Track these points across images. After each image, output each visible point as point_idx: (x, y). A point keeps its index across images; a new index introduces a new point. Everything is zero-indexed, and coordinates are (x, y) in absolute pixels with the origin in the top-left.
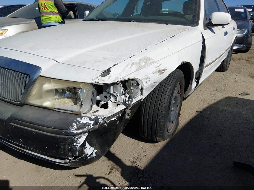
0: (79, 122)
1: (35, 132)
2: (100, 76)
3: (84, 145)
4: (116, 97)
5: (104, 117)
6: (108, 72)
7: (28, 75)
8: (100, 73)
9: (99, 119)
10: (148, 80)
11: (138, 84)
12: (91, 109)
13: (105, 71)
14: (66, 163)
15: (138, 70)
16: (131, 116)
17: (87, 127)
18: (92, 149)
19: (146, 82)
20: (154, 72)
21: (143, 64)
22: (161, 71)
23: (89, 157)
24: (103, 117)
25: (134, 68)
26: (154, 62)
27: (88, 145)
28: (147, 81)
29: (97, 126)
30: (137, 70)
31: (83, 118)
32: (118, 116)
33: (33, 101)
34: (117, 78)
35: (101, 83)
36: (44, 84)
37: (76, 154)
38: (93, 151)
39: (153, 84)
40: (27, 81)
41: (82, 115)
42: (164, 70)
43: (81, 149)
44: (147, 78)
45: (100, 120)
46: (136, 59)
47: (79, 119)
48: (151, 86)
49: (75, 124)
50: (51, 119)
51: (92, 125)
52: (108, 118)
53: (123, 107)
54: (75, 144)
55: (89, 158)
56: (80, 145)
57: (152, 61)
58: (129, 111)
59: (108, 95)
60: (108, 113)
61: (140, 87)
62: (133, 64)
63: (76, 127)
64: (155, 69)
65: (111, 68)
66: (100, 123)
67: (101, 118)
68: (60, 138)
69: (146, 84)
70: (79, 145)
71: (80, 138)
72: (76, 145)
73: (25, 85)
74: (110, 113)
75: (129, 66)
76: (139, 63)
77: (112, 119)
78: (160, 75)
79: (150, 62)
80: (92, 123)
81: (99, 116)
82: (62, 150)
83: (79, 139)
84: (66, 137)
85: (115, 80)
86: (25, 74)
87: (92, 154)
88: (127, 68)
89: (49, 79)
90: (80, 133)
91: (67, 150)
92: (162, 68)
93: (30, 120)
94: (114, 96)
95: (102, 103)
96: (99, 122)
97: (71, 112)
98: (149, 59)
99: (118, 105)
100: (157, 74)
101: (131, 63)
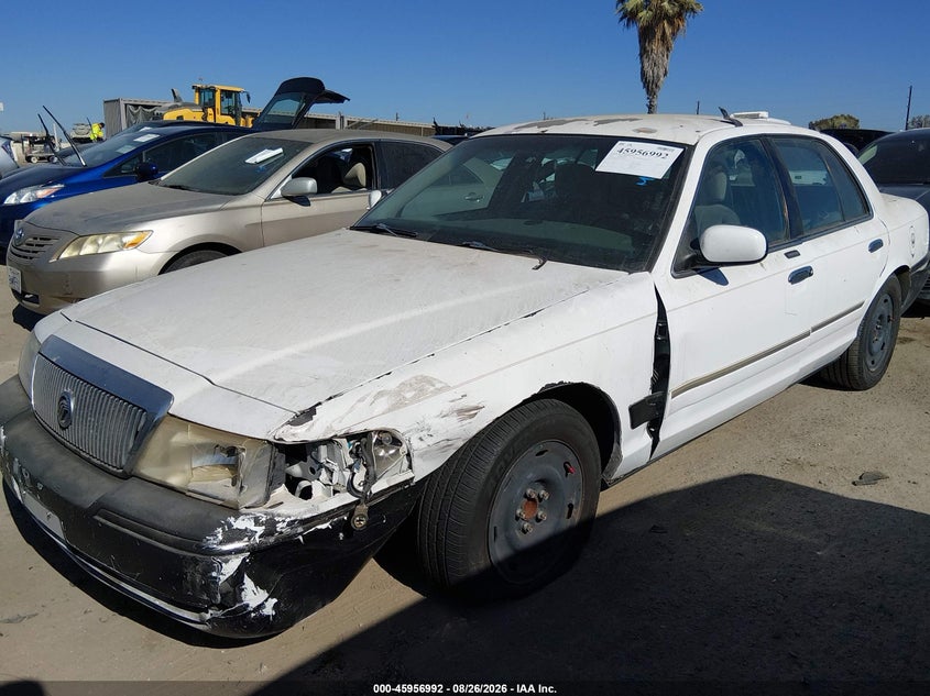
0: (230, 525)
1: (139, 540)
2: (289, 423)
3: (236, 580)
4: (331, 472)
5: (293, 519)
6: (309, 414)
7: (144, 411)
8: (290, 416)
9: (279, 522)
10: (425, 433)
11: (396, 442)
12: (267, 498)
13: (304, 412)
14: (202, 623)
15: (392, 409)
16: (367, 522)
17: (246, 539)
18: (263, 594)
19: (421, 439)
20: (444, 413)
21: (409, 395)
22: (469, 412)
23: (254, 611)
24: (288, 520)
25: (383, 404)
26: (447, 388)
27: (248, 583)
28: (421, 434)
29: (272, 540)
30: (390, 410)
31: (242, 517)
32: (340, 521)
33: (149, 469)
34: (329, 428)
35: (289, 440)
36: (174, 434)
37: (216, 598)
38: (266, 600)
39: (444, 443)
40: (142, 423)
41: (244, 510)
42: (478, 408)
43: (232, 590)
44: (424, 430)
45: (280, 526)
46: (391, 384)
47: (232, 520)
48: (435, 447)
49: (220, 530)
50: (177, 515)
51: (257, 536)
52: (303, 522)
53: (349, 498)
54: (214, 574)
55: (253, 615)
56: (225, 578)
57: (438, 386)
58: (363, 509)
59: (316, 467)
60: (302, 510)
61: (403, 449)
62: (380, 394)
63: (221, 538)
64: (446, 407)
65: (320, 404)
66: (281, 533)
67: (284, 521)
68: (184, 557)
69: (421, 443)
70: (223, 578)
71: (227, 562)
72: (216, 578)
73: (137, 432)
74: (309, 511)
75: (369, 399)
76: (398, 392)
77: (319, 527)
78: (464, 422)
79: (432, 388)
80: (260, 530)
81: (279, 516)
82: (189, 586)
83: (223, 565)
84: (198, 556)
85: (326, 433)
86: (139, 408)
87: (261, 606)
88: (361, 405)
89: (185, 423)
90: (229, 553)
91: (198, 587)
92: (470, 402)
93: (134, 513)
94: (328, 470)
95: (304, 484)
96: (278, 529)
97: (220, 502)
98: (430, 381)
99: (335, 492)
100: (454, 420)
101: (375, 393)
